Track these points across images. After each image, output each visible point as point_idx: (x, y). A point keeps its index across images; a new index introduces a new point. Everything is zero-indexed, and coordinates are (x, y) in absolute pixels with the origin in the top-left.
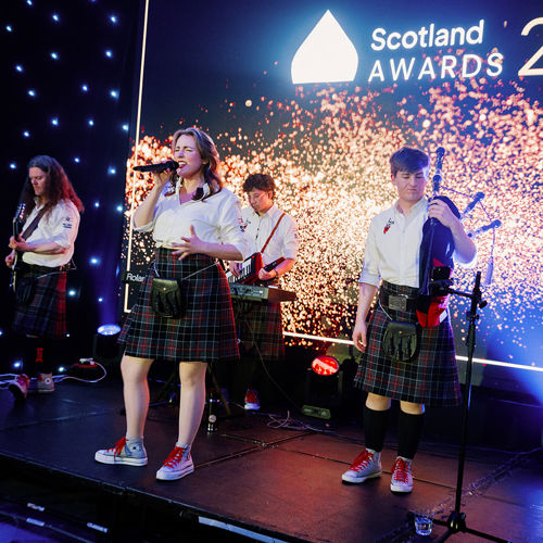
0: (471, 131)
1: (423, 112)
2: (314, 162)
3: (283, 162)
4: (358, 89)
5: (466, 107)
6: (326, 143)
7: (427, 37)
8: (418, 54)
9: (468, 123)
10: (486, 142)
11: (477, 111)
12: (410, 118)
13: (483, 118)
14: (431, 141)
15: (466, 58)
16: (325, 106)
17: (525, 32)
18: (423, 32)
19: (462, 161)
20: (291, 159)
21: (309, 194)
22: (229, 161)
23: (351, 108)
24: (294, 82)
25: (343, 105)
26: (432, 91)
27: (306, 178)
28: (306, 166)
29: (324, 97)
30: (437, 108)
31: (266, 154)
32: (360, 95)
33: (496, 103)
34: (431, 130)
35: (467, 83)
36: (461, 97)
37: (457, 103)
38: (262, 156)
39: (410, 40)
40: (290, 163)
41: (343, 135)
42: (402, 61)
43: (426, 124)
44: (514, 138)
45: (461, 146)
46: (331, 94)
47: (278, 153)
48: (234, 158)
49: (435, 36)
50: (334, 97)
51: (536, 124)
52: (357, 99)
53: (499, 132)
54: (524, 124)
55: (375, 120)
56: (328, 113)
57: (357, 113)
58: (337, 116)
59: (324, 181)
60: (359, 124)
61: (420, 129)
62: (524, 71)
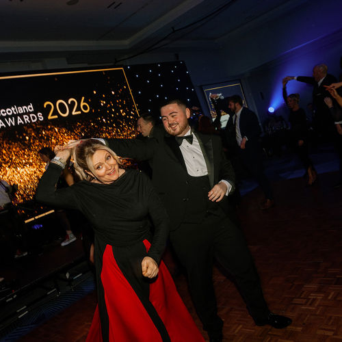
0: (42, 137)
1: (25, 135)
5: (38, 131)
7: (15, 111)
8: (15, 116)
9: (40, 135)
11: (41, 131)
12: (21, 138)
13: (44, 133)
15: (31, 115)
18: (13, 109)
30: (29, 132)
33: (45, 128)
34: (29, 140)
37: (34, 130)
39: (9, 112)
42: (10, 119)
43: (27, 138)
51: (59, 131)
55: (8, 141)
61: (26, 140)
62: (50, 117)
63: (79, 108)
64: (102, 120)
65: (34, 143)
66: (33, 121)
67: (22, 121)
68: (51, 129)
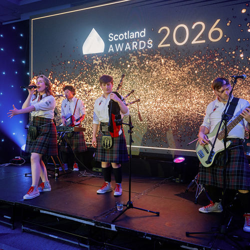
0: (143, 68)
1: (127, 62)
2: (92, 82)
3: (82, 82)
4: (105, 55)
6: (96, 75)
7: (127, 35)
9: (142, 65)
10: (149, 71)
11: (145, 61)
12: (123, 64)
13: (147, 63)
14: (131, 72)
16: (95, 62)
17: (159, 32)
19: (141, 78)
20: (85, 81)
21: (91, 93)
22: (64, 83)
23: (103, 62)
24: (84, 54)
25: (100, 61)
26: (130, 54)
27: (90, 88)
28: (90, 84)
29: (94, 59)
30: (132, 60)
31: (76, 80)
32: (106, 57)
33: (151, 57)
34: (130, 68)
35: (141, 51)
36: (140, 56)
37: (138, 58)
38: (75, 81)
40: (84, 83)
41: (101, 72)
43: (129, 66)
44: (158, 69)
45: (141, 73)
46: (96, 58)
47: (80, 79)
48: (65, 82)
49: (130, 35)
50: (97, 58)
51: (165, 64)
52: (105, 59)
53: (153, 68)
54: (161, 64)
55: (112, 66)
56: (96, 64)
57: (106, 64)
58: (99, 65)
59: (96, 88)
60: (106, 68)
61: (127, 68)
62: (160, 46)
63: (205, 36)
64: (237, 55)
65: (134, 72)
66: (140, 48)
67: (129, 48)
68: (156, 60)
